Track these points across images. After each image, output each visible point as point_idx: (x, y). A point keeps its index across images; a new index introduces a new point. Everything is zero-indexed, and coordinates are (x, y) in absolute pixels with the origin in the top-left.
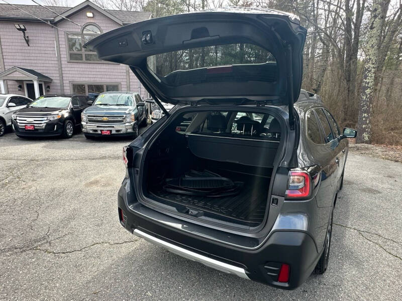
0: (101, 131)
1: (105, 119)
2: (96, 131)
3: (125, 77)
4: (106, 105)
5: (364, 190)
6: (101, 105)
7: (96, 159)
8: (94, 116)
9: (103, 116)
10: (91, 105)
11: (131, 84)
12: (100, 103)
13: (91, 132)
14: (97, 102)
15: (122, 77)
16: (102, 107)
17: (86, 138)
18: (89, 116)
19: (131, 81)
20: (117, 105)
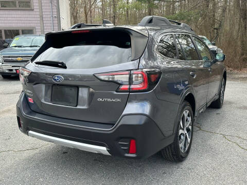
0: (16, 70)
1: (19, 59)
2: (12, 70)
3: (39, 22)
4: (21, 46)
5: (240, 108)
6: (15, 47)
7: (10, 94)
8: (9, 57)
9: (17, 57)
10: (6, 47)
11: (45, 28)
12: (15, 45)
13: (7, 71)
14: (13, 44)
15: (36, 22)
16: (17, 48)
17: (2, 78)
18: (4, 57)
19: (44, 25)
20: (31, 46)
